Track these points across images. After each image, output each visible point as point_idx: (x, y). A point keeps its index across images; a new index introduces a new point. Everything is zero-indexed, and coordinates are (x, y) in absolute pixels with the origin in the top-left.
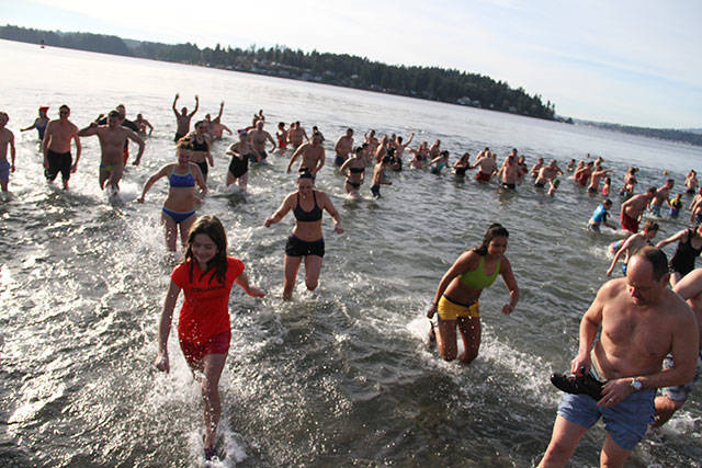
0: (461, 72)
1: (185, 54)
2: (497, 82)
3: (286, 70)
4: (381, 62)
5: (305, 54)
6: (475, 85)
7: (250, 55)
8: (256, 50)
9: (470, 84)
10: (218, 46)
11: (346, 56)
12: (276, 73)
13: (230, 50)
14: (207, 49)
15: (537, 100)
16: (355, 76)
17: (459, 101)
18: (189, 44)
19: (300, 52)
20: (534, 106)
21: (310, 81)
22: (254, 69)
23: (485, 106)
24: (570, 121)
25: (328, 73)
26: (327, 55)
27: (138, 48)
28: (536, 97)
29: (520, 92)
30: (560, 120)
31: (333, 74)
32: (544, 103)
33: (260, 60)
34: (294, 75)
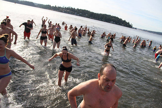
0: (111, 16)
1: (48, 7)
2: (120, 18)
3: (71, 12)
4: (93, 12)
5: (75, 9)
6: (114, 19)
7: (63, 8)
8: (64, 7)
9: (113, 18)
10: (56, 6)
11: (85, 10)
12: (68, 13)
13: (58, 7)
14: (53, 6)
15: (128, 23)
16: (87, 15)
17: (110, 22)
18: (49, 5)
19: (74, 8)
20: (128, 25)
21: (76, 15)
22: (63, 12)
23: (116, 24)
24: (136, 29)
25: (81, 14)
26: (81, 10)
27: (37, 5)
28: (128, 22)
29: (125, 21)
30: (134, 28)
31: (82, 14)
32: (130, 24)
33: (65, 10)
34: (72, 14)
